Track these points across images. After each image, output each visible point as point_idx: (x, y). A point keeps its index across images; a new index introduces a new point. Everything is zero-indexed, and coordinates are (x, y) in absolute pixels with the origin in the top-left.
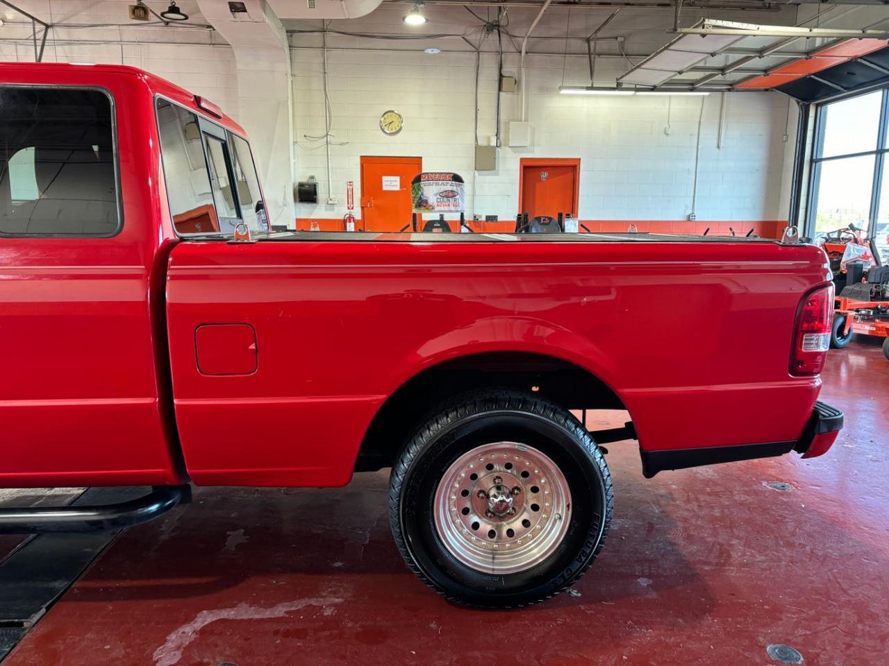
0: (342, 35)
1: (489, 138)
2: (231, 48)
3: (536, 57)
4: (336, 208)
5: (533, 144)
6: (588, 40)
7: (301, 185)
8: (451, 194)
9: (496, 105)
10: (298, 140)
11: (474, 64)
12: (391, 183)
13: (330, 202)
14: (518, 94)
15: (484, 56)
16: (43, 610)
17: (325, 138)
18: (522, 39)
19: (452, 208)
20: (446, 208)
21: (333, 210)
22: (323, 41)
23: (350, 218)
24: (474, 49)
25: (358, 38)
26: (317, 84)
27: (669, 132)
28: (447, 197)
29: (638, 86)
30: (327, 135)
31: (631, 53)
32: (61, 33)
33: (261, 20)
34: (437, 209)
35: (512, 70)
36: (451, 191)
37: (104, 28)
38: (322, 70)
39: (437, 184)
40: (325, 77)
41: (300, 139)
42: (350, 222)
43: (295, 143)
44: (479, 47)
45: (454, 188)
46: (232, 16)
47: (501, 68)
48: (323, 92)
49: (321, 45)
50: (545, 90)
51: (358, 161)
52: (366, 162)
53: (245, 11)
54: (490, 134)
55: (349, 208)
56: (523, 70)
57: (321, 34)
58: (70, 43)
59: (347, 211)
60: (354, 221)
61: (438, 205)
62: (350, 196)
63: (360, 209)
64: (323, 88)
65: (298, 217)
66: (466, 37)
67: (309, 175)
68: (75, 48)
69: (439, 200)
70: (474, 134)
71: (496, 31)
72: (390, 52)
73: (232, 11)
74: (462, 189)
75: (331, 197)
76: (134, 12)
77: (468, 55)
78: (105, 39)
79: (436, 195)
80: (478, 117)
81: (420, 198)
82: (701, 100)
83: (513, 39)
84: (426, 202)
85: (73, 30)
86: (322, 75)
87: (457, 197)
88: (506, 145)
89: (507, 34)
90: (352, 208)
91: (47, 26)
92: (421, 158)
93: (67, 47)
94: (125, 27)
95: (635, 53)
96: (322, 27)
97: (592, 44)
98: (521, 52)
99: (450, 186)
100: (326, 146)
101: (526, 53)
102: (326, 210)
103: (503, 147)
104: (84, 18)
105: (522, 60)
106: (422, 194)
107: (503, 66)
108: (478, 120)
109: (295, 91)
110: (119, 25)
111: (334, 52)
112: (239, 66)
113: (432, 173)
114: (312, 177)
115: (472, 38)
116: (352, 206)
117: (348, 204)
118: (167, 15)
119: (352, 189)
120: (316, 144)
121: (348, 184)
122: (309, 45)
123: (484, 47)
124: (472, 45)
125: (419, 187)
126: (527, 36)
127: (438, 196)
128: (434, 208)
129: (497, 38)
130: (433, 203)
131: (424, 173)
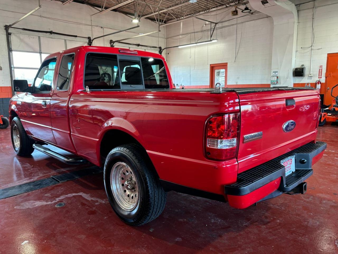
2: (272, 17)
4: (313, 78)
7: (296, 69)
10: (298, 50)
13: (310, 75)
16: (66, 181)
21: (311, 79)
22: (313, 5)
23: (319, 82)
26: (309, 24)
30: (312, 46)
32: (220, 25)
33: (275, 4)
37: (232, 20)
38: (312, 18)
40: (313, 21)
41: (299, 49)
42: (318, 84)
43: (296, 51)
46: (263, 6)
48: (312, 27)
49: (312, 7)
51: (326, 56)
52: (330, 56)
53: (268, 3)
55: (319, 78)
57: (313, 2)
59: (318, 79)
60: (321, 83)
62: (320, 72)
63: (325, 78)
65: (295, 83)
67: (302, 64)
68: (223, 29)
73: (263, 4)
75: (311, 73)
76: (233, 13)
78: (232, 24)
85: (223, 23)
90: (321, 78)
91: (216, 24)
93: (221, 29)
100: (311, 51)
102: (308, 79)
104: (227, 18)
109: (299, 29)
110: (237, 18)
112: (275, 23)
114: (303, 65)
116: (321, 76)
117: (319, 76)
118: (244, 11)
119: (322, 69)
120: (306, 51)
121: (320, 67)
122: (307, 8)
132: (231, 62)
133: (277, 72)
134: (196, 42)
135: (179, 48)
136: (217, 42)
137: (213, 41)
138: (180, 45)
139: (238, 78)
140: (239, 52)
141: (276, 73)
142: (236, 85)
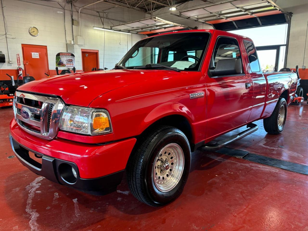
1: (70, 41)
3: (83, 15)
4: (13, 65)
5: (85, 45)
6: (98, 12)
8: (71, 61)
9: (72, 29)
12: (35, 55)
13: (10, 62)
14: (78, 27)
15: (66, 11)
18: (79, 8)
19: (72, 66)
20: (70, 66)
21: (11, 66)
23: (20, 69)
27: (121, 44)
28: (70, 61)
29: (114, 29)
30: (6, 34)
34: (67, 66)
35: (76, 18)
36: (71, 59)
39: (66, 57)
42: (20, 70)
44: (64, 7)
45: (72, 59)
50: (86, 26)
51: (21, 46)
52: (24, 47)
54: (71, 40)
56: (80, 19)
59: (18, 66)
60: (22, 70)
61: (67, 64)
62: (18, 60)
63: (23, 65)
64: (2, 14)
66: (59, 3)
69: (67, 63)
70: (65, 39)
71: (70, 4)
74: (74, 59)
77: (61, 10)
80: (66, 33)
81: (60, 62)
82: (127, 35)
83: (76, 7)
84: (62, 63)
86: (1, 8)
87: (73, 62)
88: (76, 44)
90: (20, 65)
92: (47, 46)
97: (100, 13)
98: (78, 12)
99: (70, 58)
100: (6, 39)
101: (80, 13)
103: (75, 45)
105: (79, 15)
106: (61, 60)
107: (73, 16)
108: (66, 34)
113: (64, 53)
114: (1, 52)
115: (61, 4)
116: (20, 64)
117: (18, 63)
119: (19, 57)
121: (17, 55)
123: (66, 8)
124: (62, 7)
125: (59, 58)
126: (83, 7)
127: (67, 61)
128: (65, 65)
129: (71, 6)
130: (65, 64)
131: (61, 53)
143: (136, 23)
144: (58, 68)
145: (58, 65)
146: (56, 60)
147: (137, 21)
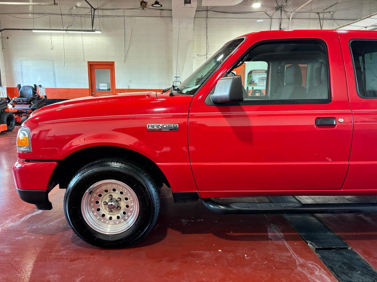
0: (214, 12)
3: (296, 20)
6: (318, 13)
11: (269, 23)
15: (274, 20)
17: (206, 56)
18: (290, 13)
20: (262, 84)
22: (206, 15)
24: (270, 18)
25: (221, 13)
26: (203, 33)
28: (263, 80)
30: (207, 54)
31: (336, 19)
32: (100, 13)
35: (285, 26)
36: (265, 77)
37: (118, 10)
38: (206, 27)
39: (259, 75)
40: (207, 30)
41: (196, 56)
43: (193, 58)
44: (272, 16)
46: (182, 5)
47: (280, 25)
48: (206, 36)
49: (206, 16)
53: (190, 3)
56: (290, 26)
57: (206, 12)
58: (103, 16)
61: (259, 83)
64: (206, 35)
66: (266, 12)
71: (280, 10)
72: (234, 19)
73: (184, 3)
76: (141, 4)
77: (267, 20)
78: (117, 15)
79: (258, 79)
81: (251, 80)
83: (287, 13)
84: (254, 82)
86: (206, 29)
89: (284, 11)
91: (95, 9)
93: (102, 18)
94: (126, 10)
95: (337, 19)
96: (206, 9)
97: (320, 15)
98: (289, 19)
99: (264, 75)
100: (206, 59)
101: (292, 19)
104: (109, 6)
105: (290, 22)
106: (252, 79)
109: (194, 36)
110: (124, 9)
111: (211, 19)
112: (174, 26)
113: (257, 70)
115: (268, 13)
118: (154, 5)
120: (202, 59)
122: (201, 17)
123: (274, 17)
124: (269, 16)
125: (251, 76)
126: (294, 12)
127: (259, 80)
128: (257, 85)
129: (280, 13)
130: (257, 82)
131: (253, 70)
132: (120, 62)
133: (179, 77)
134: (65, 28)
135: (33, 32)
136: (101, 34)
137: (96, 32)
138: (35, 28)
139: (131, 81)
140: (129, 50)
141: (178, 79)
142: (128, 89)
143: (366, 19)
144: (249, 87)
145: (249, 84)
146: (248, 78)
147: (367, 17)
